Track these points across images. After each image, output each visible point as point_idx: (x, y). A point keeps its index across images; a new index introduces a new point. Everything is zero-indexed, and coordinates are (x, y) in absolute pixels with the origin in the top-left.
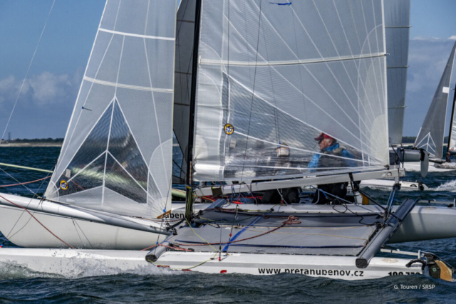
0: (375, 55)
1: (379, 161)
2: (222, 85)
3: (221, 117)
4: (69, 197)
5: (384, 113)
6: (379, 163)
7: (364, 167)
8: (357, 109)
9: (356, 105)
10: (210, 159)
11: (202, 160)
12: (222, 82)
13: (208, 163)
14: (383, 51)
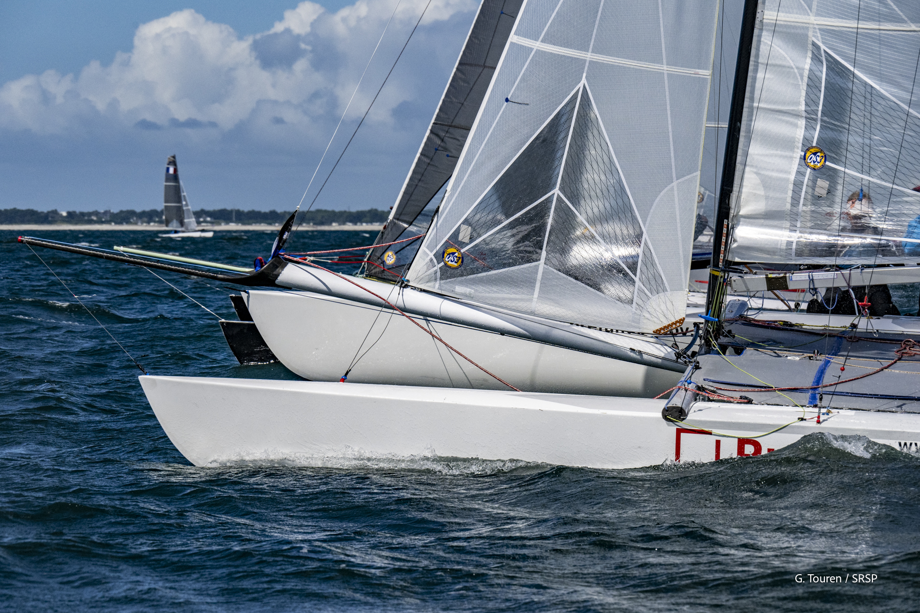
2: (807, 67)
3: (800, 133)
4: (461, 283)
10: (769, 217)
11: (752, 218)
12: (809, 61)
13: (762, 226)
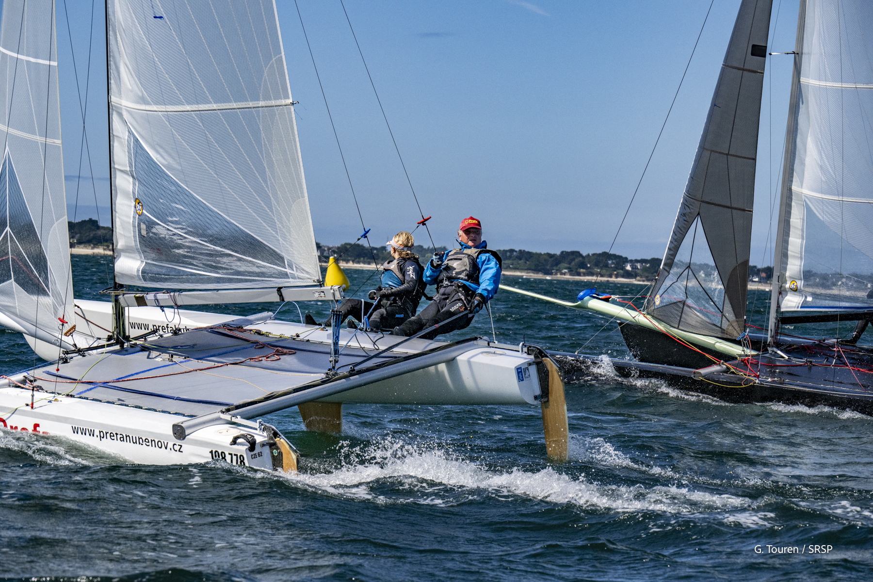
0: (278, 102)
1: (307, 273)
2: (126, 139)
3: (131, 188)
5: (303, 197)
6: (309, 276)
7: (291, 280)
8: (267, 186)
9: (265, 182)
10: (129, 251)
11: (123, 251)
12: (127, 136)
14: (287, 97)
